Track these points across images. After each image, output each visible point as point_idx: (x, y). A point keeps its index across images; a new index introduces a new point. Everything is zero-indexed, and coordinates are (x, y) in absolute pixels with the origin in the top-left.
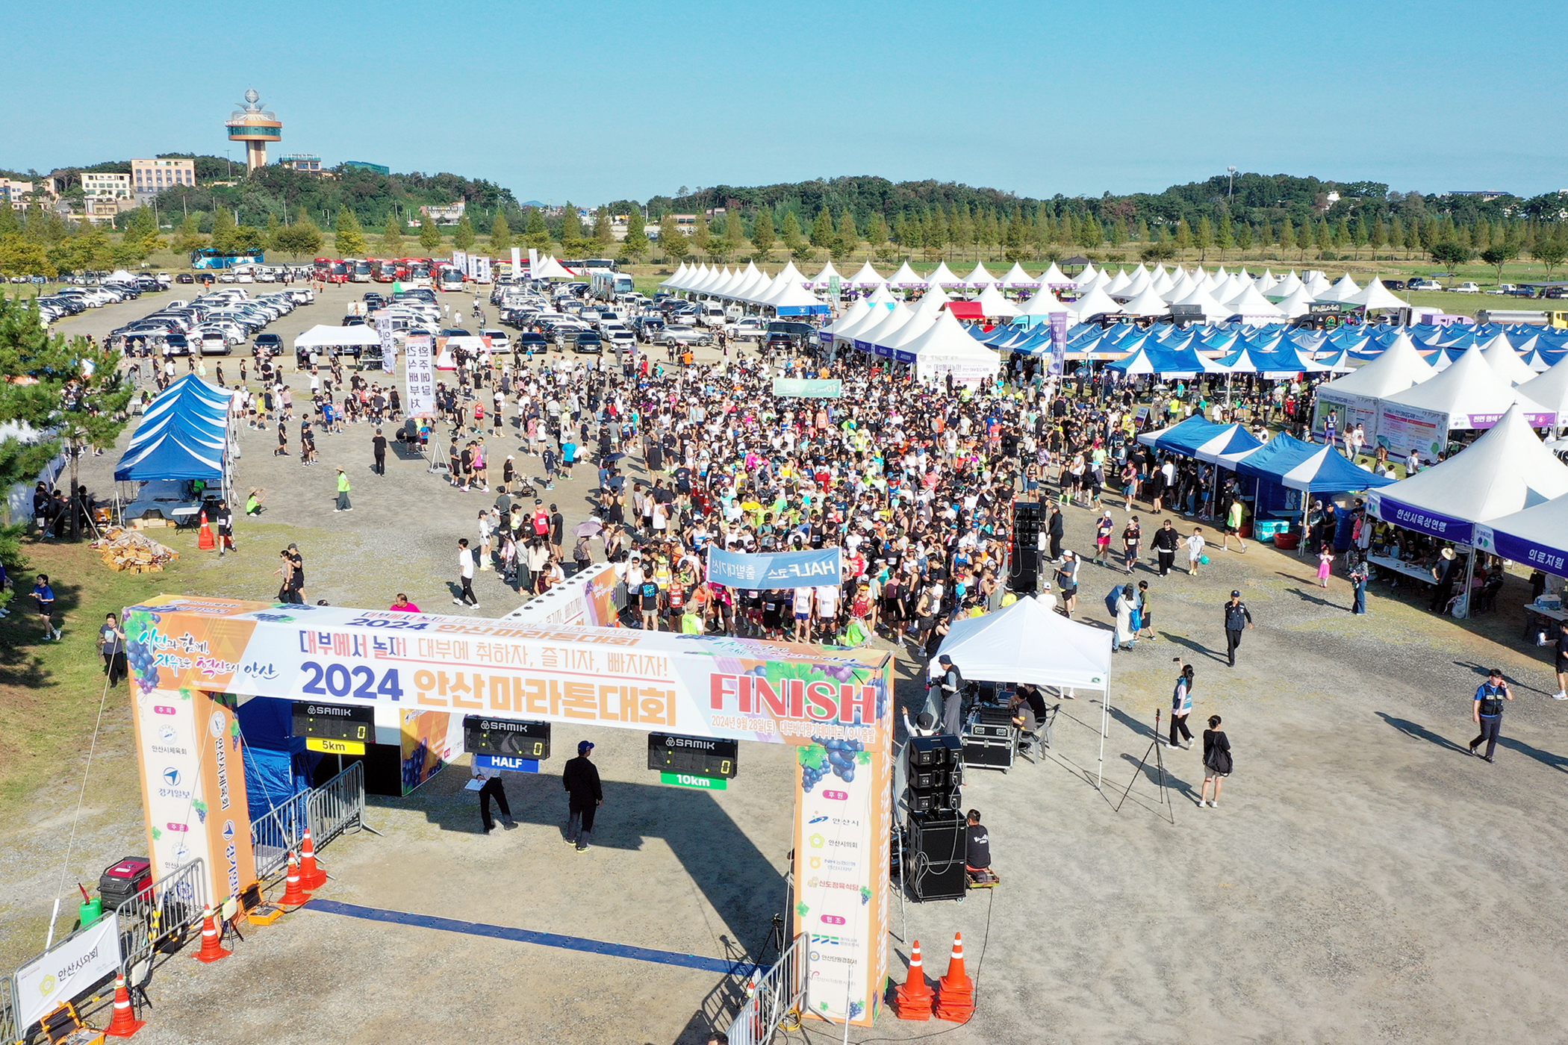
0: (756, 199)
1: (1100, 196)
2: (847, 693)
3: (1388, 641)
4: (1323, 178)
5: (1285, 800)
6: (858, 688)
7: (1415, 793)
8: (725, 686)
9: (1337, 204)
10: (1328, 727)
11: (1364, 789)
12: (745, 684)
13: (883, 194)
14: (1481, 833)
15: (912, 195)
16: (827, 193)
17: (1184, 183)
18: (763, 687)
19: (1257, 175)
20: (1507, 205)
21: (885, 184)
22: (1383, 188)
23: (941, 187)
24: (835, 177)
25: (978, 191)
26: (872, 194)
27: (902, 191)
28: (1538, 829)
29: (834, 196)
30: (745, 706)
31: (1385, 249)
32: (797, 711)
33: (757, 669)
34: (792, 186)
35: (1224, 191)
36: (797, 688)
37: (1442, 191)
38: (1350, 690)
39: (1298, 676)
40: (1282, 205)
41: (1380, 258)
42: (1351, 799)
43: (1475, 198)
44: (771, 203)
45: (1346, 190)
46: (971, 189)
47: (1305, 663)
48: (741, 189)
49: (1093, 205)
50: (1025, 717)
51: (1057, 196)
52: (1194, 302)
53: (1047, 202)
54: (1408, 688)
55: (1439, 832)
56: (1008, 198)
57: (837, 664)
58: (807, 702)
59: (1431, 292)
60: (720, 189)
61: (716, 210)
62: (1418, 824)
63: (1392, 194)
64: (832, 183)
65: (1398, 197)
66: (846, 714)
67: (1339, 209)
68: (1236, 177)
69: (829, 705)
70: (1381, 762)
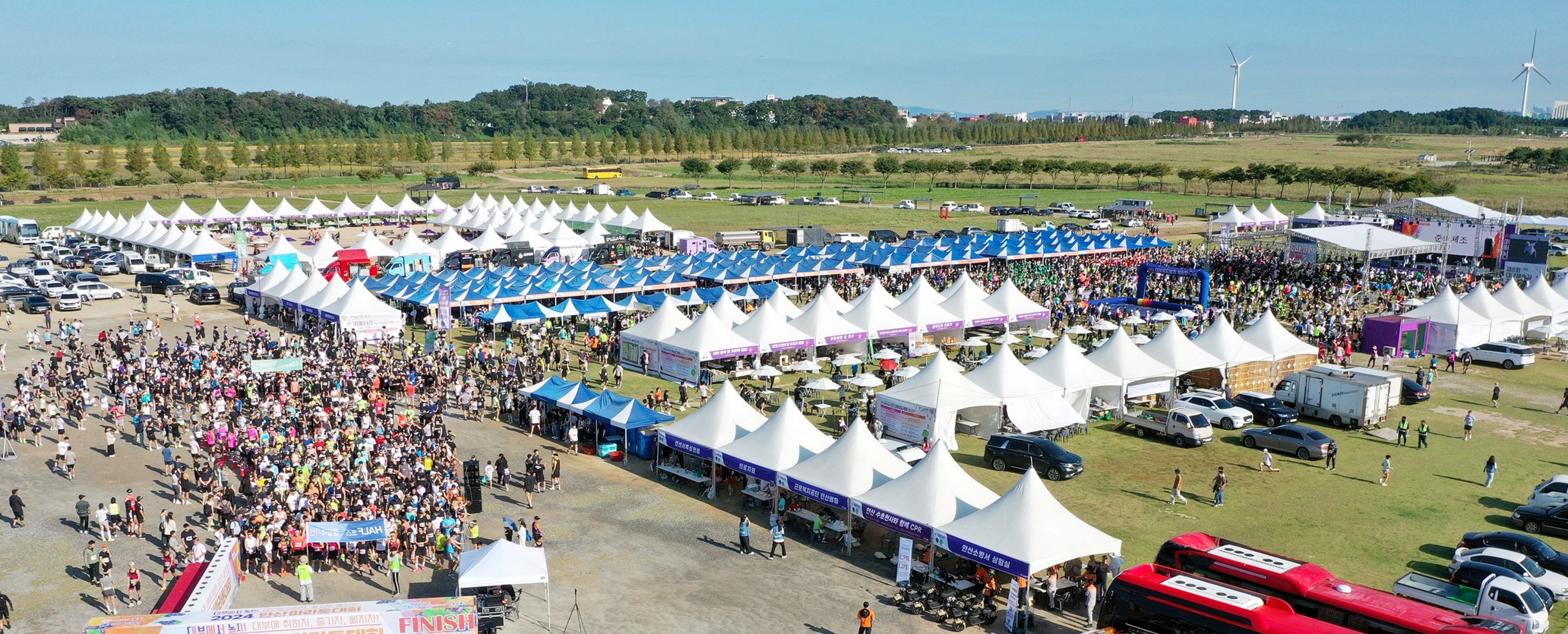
0: (105, 109)
1: (422, 104)
2: (461, 618)
3: (677, 519)
4: (598, 87)
5: (637, 621)
6: (466, 615)
7: (695, 607)
8: (406, 622)
9: (611, 107)
10: (652, 577)
11: (672, 609)
12: (415, 620)
13: (229, 104)
14: (723, 622)
15: (256, 104)
16: (175, 102)
17: (489, 90)
18: (424, 621)
19: (546, 84)
20: (733, 109)
21: (229, 95)
22: (643, 95)
23: (282, 96)
24: (181, 88)
25: (316, 100)
26: (219, 104)
27: (246, 100)
28: (747, 616)
29: (182, 105)
30: (416, 629)
31: (650, 154)
32: (440, 628)
33: (420, 614)
34: (140, 97)
35: (522, 97)
36: (439, 619)
37: (684, 98)
38: (660, 554)
39: (635, 549)
40: (569, 109)
41: (647, 161)
42: (667, 615)
43: (709, 104)
44: (121, 112)
45: (617, 97)
46: (309, 99)
47: (637, 540)
48: (89, 99)
49: (416, 111)
50: (507, 599)
51: (385, 104)
52: (523, 239)
53: (376, 109)
54: (688, 548)
55: (705, 625)
56: (343, 106)
57: (455, 606)
58: (444, 624)
59: (685, 201)
60: (67, 99)
61: (66, 119)
62: (697, 623)
63: (651, 101)
64: (179, 93)
65: (656, 103)
66: (462, 626)
67: (612, 113)
68: (530, 85)
69: (454, 625)
70: (679, 593)
